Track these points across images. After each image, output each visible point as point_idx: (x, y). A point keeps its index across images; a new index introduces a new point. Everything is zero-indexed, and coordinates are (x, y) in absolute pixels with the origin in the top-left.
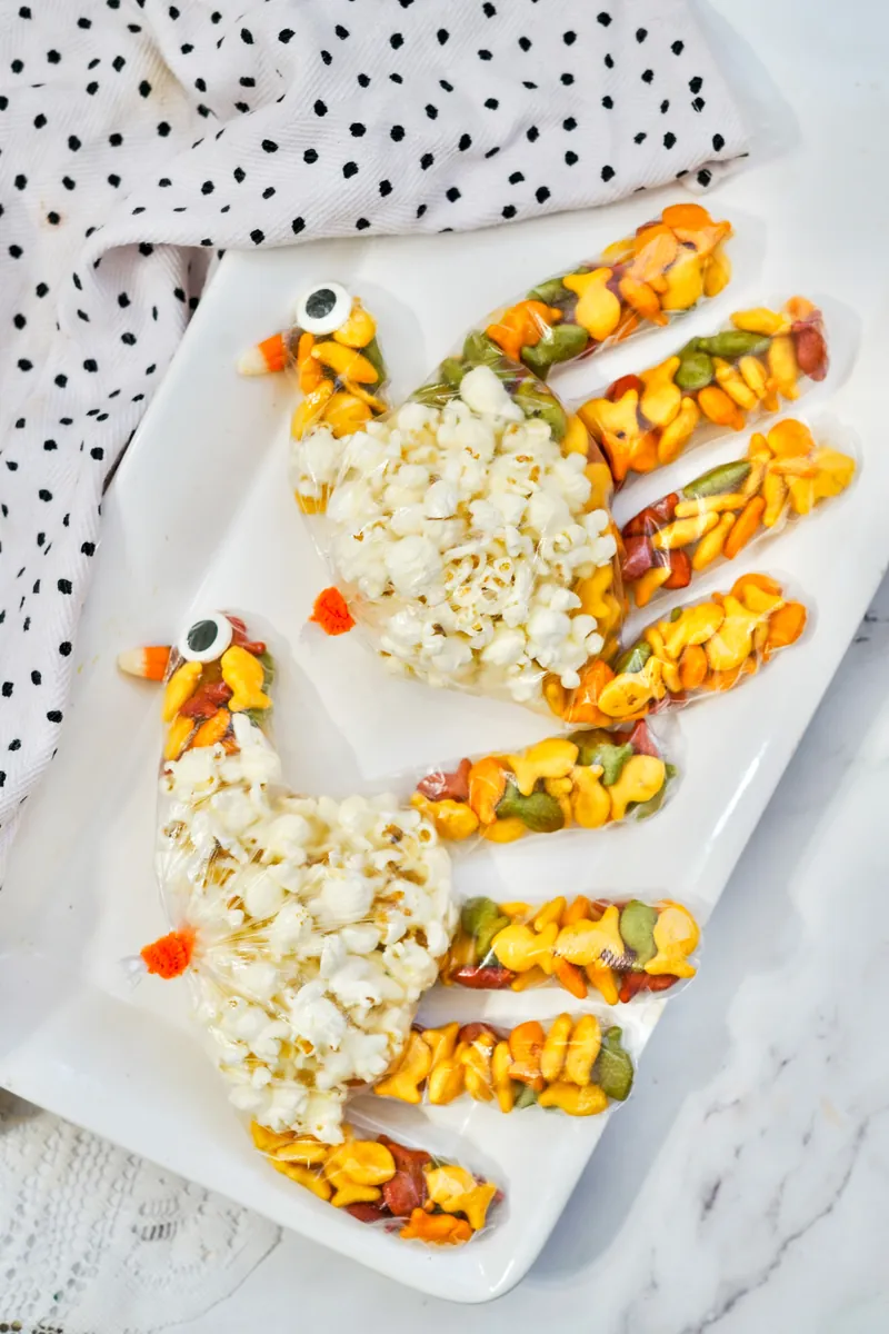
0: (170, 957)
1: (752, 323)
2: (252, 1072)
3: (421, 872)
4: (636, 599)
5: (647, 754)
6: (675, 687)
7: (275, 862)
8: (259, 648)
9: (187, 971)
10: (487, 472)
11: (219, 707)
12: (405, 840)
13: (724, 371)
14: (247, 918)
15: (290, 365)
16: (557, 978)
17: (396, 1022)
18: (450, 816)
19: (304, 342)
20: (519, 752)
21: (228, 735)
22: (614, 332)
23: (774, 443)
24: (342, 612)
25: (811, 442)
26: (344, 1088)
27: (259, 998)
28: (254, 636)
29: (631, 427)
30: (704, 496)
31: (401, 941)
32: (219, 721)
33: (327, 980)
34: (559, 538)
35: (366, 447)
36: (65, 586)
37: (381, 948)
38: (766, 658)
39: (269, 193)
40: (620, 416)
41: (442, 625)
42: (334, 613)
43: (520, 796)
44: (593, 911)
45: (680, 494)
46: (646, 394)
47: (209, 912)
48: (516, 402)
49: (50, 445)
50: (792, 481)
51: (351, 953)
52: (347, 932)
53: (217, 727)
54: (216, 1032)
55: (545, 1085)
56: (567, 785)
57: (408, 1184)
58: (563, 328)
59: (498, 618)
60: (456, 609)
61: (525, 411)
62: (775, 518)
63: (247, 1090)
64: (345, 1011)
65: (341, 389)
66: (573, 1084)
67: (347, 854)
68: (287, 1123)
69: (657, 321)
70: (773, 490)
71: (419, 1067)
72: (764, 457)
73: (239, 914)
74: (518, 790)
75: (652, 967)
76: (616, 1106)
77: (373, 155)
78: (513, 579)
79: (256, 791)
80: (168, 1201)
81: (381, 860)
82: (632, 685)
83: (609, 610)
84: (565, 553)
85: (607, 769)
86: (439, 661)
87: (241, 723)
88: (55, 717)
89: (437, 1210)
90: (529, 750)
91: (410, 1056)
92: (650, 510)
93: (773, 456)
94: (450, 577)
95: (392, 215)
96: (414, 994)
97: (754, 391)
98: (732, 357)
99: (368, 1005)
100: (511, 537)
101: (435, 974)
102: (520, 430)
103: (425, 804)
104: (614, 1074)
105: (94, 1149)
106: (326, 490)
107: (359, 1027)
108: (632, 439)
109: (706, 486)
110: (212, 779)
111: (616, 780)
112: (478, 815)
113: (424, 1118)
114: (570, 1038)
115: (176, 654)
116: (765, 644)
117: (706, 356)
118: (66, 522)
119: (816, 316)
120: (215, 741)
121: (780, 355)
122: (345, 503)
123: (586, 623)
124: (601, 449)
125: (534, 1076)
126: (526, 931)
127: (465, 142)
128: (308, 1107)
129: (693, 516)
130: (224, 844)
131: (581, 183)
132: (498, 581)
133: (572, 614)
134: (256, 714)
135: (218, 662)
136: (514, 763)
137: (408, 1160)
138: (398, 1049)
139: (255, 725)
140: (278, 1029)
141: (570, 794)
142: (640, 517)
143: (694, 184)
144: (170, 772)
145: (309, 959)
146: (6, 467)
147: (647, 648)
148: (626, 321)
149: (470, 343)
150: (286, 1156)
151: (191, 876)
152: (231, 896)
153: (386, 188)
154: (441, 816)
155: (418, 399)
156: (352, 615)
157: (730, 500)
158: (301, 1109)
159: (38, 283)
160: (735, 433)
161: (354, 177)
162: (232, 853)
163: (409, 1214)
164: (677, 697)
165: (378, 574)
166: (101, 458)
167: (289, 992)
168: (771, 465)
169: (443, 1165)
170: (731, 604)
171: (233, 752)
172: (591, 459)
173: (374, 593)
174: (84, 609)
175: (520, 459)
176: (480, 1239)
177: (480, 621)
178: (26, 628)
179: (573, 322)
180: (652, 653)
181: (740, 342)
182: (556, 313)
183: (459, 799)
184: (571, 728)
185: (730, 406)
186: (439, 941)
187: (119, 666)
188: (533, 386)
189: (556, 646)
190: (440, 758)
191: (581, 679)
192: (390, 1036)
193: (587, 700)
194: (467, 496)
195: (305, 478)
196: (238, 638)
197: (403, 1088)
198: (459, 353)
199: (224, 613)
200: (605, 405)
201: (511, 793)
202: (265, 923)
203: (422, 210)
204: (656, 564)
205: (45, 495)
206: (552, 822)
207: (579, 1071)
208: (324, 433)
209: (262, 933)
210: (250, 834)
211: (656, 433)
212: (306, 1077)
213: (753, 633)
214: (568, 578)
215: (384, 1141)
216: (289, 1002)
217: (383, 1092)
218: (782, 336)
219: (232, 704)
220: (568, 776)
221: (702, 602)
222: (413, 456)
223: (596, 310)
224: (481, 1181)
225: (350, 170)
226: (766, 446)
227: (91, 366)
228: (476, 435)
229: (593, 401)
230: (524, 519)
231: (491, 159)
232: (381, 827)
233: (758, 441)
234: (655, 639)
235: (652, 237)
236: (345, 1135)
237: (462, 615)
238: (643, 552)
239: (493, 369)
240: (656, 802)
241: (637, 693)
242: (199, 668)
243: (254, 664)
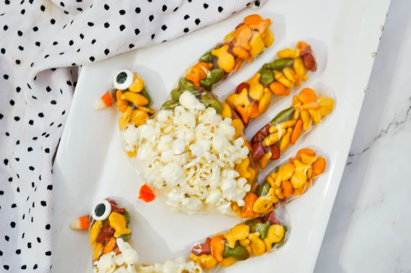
1: (285, 55)
4: (261, 166)
5: (275, 224)
6: (281, 197)
8: (123, 211)
10: (194, 133)
11: (110, 237)
13: (278, 75)
15: (114, 104)
18: (205, 261)
19: (118, 93)
20: (227, 232)
21: (116, 247)
22: (234, 68)
23: (302, 98)
24: (150, 194)
25: (315, 96)
28: (120, 206)
29: (247, 103)
30: (279, 123)
32: (111, 244)
34: (226, 152)
35: (148, 129)
36: (43, 203)
38: (314, 180)
39: (94, 42)
40: (241, 100)
41: (188, 194)
42: (147, 194)
43: (230, 249)
45: (270, 124)
46: (250, 89)
48: (202, 102)
49: (30, 149)
50: (311, 112)
56: (247, 242)
58: (213, 71)
59: (208, 186)
60: (192, 186)
61: (205, 105)
62: (307, 127)
65: (136, 108)
69: (250, 61)
70: (304, 116)
72: (298, 105)
74: (229, 247)
77: (130, 20)
78: (211, 171)
79: (129, 268)
82: (265, 200)
83: (250, 174)
84: (230, 157)
85: (261, 233)
86: (189, 207)
87: (120, 242)
88: (48, 253)
90: (231, 230)
92: (259, 132)
93: (302, 104)
94: (187, 175)
95: (139, 41)
97: (291, 81)
98: (280, 69)
100: (207, 155)
102: (204, 113)
103: (195, 258)
106: (136, 148)
108: (248, 107)
109: (279, 120)
110: (112, 266)
111: (266, 236)
112: (216, 258)
115: (92, 218)
116: (312, 175)
117: (269, 71)
118: (40, 178)
119: (309, 48)
120: (110, 251)
121: (298, 65)
122: (144, 153)
123: (243, 181)
124: (237, 113)
127: (165, 8)
129: (276, 131)
131: (211, 14)
132: (205, 173)
133: (237, 179)
134: (126, 237)
135: (107, 220)
136: (226, 236)
139: (125, 241)
141: (250, 244)
142: (257, 135)
143: (254, 6)
144: (96, 265)
146: (15, 160)
147: (268, 185)
148: (238, 62)
149: (180, 82)
153: (137, 32)
154: (202, 261)
155: (164, 108)
156: (154, 194)
157: (290, 123)
159: (16, 87)
160: (286, 97)
161: (124, 30)
164: (283, 200)
165: (159, 179)
166: (49, 152)
168: (302, 108)
170: (297, 162)
171: (119, 253)
172: (233, 118)
173: (160, 186)
174: (53, 210)
175: (206, 125)
177: (202, 189)
178: (32, 221)
179: (217, 67)
180: (270, 186)
181: (282, 63)
182: (211, 65)
183: (208, 253)
184: (246, 219)
185: (283, 88)
187: (71, 227)
188: (206, 96)
189: (233, 192)
190: (199, 238)
191: (245, 202)
193: (249, 209)
194: (189, 143)
195: (127, 145)
196: (114, 208)
198: (177, 86)
199: (107, 199)
200: (236, 96)
201: (227, 249)
203: (153, 36)
204: (266, 152)
205: (32, 168)
206: (244, 256)
208: (132, 127)
211: (257, 103)
213: (307, 172)
214: (232, 165)
218: (297, 58)
219: (115, 235)
220: (247, 238)
221: (285, 164)
222: (166, 131)
223: (225, 61)
225: (122, 28)
226: (299, 100)
227: (41, 115)
228: (189, 118)
229: (231, 95)
230: (211, 148)
231: (176, 11)
232: (180, 272)
233: (295, 98)
234: (270, 180)
235: (243, 29)
237: (194, 188)
238: (260, 149)
239: (191, 92)
240: (282, 241)
241: (267, 203)
242: (100, 223)
243: (121, 217)
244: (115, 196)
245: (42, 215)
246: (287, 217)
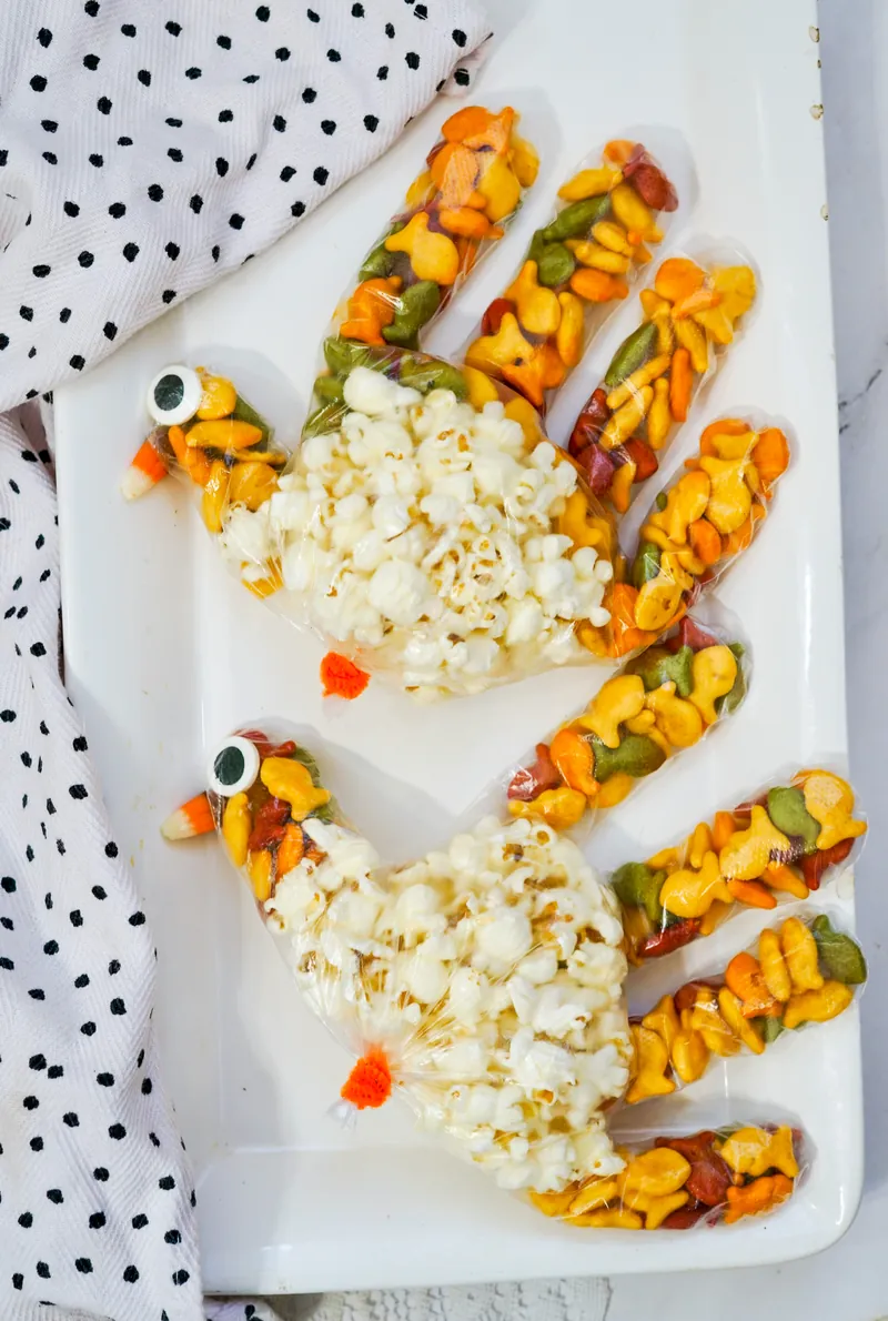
0: (370, 1084)
1: (582, 191)
2: (506, 1148)
3: (558, 873)
4: (616, 506)
5: (707, 646)
6: (698, 570)
7: (420, 940)
8: (289, 748)
9: (395, 1089)
10: (418, 466)
11: (284, 824)
12: (526, 851)
13: (583, 250)
14: (423, 1007)
15: (172, 466)
16: (740, 902)
17: (613, 1026)
18: (555, 806)
19: (174, 437)
20: (587, 711)
21: (308, 846)
22: (459, 269)
23: (666, 291)
24: (351, 672)
25: (700, 272)
26: (598, 1115)
27: (476, 1075)
28: (278, 739)
29: (525, 349)
30: (628, 376)
31: (577, 948)
32: (292, 837)
33: (530, 1023)
34: (520, 491)
35: (288, 505)
36: (78, 792)
37: (562, 965)
38: (768, 496)
39: (65, 315)
40: (508, 345)
41: (457, 633)
42: (343, 677)
43: (609, 750)
44: (738, 821)
45: (603, 387)
46: (521, 308)
47: (385, 1020)
48: (405, 385)
50: (702, 317)
51: (538, 986)
52: (525, 968)
53: (294, 844)
54: (453, 1130)
55: (783, 1007)
56: (648, 717)
57: (708, 1171)
58: (410, 292)
59: (502, 597)
60: (460, 611)
61: (418, 390)
62: (705, 363)
63: (511, 1167)
64: (563, 1044)
65: (235, 462)
66: (810, 992)
67: (482, 895)
68: (566, 1178)
69: (493, 237)
70: (686, 333)
71: (658, 1056)
72: (664, 309)
73: (415, 1007)
74: (605, 746)
75: (824, 842)
76: (861, 989)
77: (139, 224)
78: (498, 553)
79: (365, 885)
80: (487, 1312)
81: (516, 883)
82: (660, 591)
83: (598, 533)
84: (530, 501)
85: (678, 681)
86: (471, 668)
87: (314, 828)
88: (137, 919)
89: (748, 1180)
90: (595, 702)
91: (643, 1049)
92: (583, 418)
93: (672, 304)
94: (439, 584)
95: (192, 272)
96: (616, 991)
97: (620, 253)
98: (582, 232)
99: (580, 1025)
100: (475, 514)
101: (623, 962)
102: (425, 410)
103: (525, 808)
104: (842, 962)
105: (390, 1303)
106: (274, 565)
107: (584, 1051)
108: (532, 360)
109: (624, 367)
110: (317, 896)
111: (692, 686)
112: (580, 791)
113: (682, 1104)
114: (782, 951)
115: (215, 795)
116: (761, 483)
117: (556, 245)
118: (44, 730)
119: (638, 151)
120: (298, 862)
121: (625, 205)
122: (300, 567)
123: (586, 556)
124: (509, 386)
125: (769, 1005)
126: (686, 874)
127: (222, 166)
128: (577, 1152)
129: (628, 400)
130: (364, 950)
131: (352, 142)
132: (485, 563)
133: (568, 555)
134: (322, 812)
135: (258, 783)
136: (587, 723)
137: (695, 1148)
138: (629, 1051)
139: (328, 822)
140: (508, 1096)
141: (655, 724)
142: (578, 427)
143: (456, 89)
144: (273, 910)
145: (502, 1013)
147: (653, 548)
148: (466, 250)
149: (330, 353)
150: (579, 1209)
151: (350, 996)
152: (398, 994)
153: (173, 251)
154: (547, 810)
155: (309, 433)
156: (362, 669)
157: (655, 367)
158: (571, 1157)
160: (623, 302)
161: (138, 257)
162: (376, 954)
163: (724, 1197)
164: (706, 577)
165: (370, 618)
166: (44, 652)
167: (500, 1055)
168: (675, 313)
169: (730, 1134)
170: (709, 463)
171: (321, 858)
172: (504, 399)
173: (376, 638)
174: (106, 803)
175: (441, 437)
176: (801, 1184)
177: (490, 610)
178: (62, 850)
179: (416, 280)
180: (660, 550)
181: (582, 214)
182: (395, 281)
183: (555, 784)
184: (623, 661)
185: (606, 279)
186: (611, 928)
187: (167, 839)
188: (413, 362)
189: (570, 593)
190: (514, 754)
191: (610, 611)
192: (616, 1042)
193: (625, 628)
194: (413, 499)
195: (245, 564)
196: (265, 750)
197: (653, 1083)
198: (324, 368)
199: (237, 733)
200: (488, 342)
201: (600, 753)
202: (441, 1004)
203: (216, 252)
204: (618, 464)
205: (8, 716)
206: (653, 759)
207: (809, 977)
208: (240, 513)
209: (445, 1013)
210: (382, 927)
211: (551, 342)
212: (559, 1125)
213: (745, 479)
214: (546, 523)
215: (662, 1143)
216: (505, 1063)
217: (635, 1098)
218: (617, 186)
219: (296, 815)
220: (645, 708)
221: (679, 477)
222: (339, 489)
223: (431, 255)
224: (772, 1129)
225: (131, 252)
226: (660, 298)
228: (389, 435)
229: (474, 344)
230: (477, 491)
231: (252, 168)
232: (498, 853)
233: (648, 296)
234: (655, 535)
235: (448, 159)
236: (624, 1158)
237: (468, 613)
238: (599, 460)
239: (368, 366)
240: (739, 687)
241: (666, 595)
242: (244, 799)
243: (293, 765)
244: (254, 718)
245: (82, 825)
246: (728, 621)
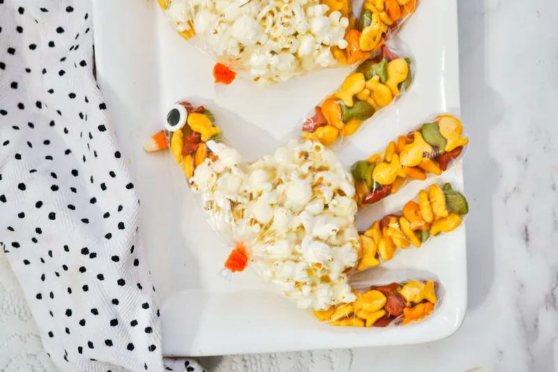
0: (238, 261)
2: (301, 290)
3: (325, 165)
5: (394, 59)
6: (390, 23)
7: (260, 195)
8: (201, 109)
9: (249, 263)
11: (198, 143)
12: (310, 155)
14: (261, 225)
16: (409, 177)
17: (351, 234)
18: (324, 135)
20: (338, 90)
21: (209, 153)
24: (227, 72)
26: (344, 275)
27: (286, 256)
28: (196, 105)
31: (333, 198)
32: (202, 149)
33: (311, 233)
36: (102, 128)
37: (326, 206)
41: (274, 50)
42: (224, 74)
43: (349, 108)
44: (408, 140)
47: (244, 232)
49: (62, 73)
51: (315, 216)
52: (307, 208)
53: (202, 151)
54: (276, 282)
55: (430, 225)
56: (367, 92)
57: (395, 301)
59: (296, 34)
60: (275, 40)
63: (303, 299)
64: (326, 242)
66: (442, 218)
67: (289, 174)
68: (328, 303)
71: (371, 249)
73: (257, 226)
74: (346, 106)
75: (448, 148)
76: (466, 217)
78: (293, 12)
79: (234, 170)
80: (297, 365)
81: (305, 169)
82: (371, 32)
83: (342, 5)
85: (381, 75)
86: (282, 67)
87: (211, 145)
88: (130, 186)
89: (413, 305)
90: (342, 87)
91: (365, 246)
94: (265, 27)
96: (352, 219)
99: (335, 233)
101: (355, 205)
103: (310, 135)
104: (457, 204)
105: (253, 360)
106: (190, 23)
107: (336, 246)
110: (212, 175)
111: (387, 77)
112: (336, 127)
113: (385, 270)
114: (429, 200)
115: (167, 132)
118: (87, 101)
120: (204, 158)
122: (201, 23)
123: (336, 15)
125: (423, 224)
126: (385, 164)
128: (334, 292)
130: (234, 200)
132: (286, 17)
133: (328, 14)
134: (214, 137)
135: (187, 125)
136: (338, 96)
137: (389, 290)
138: (358, 246)
139: (218, 142)
140: (301, 265)
141: (370, 96)
144: (193, 183)
145: (298, 228)
146: (49, 93)
147: (369, 12)
150: (335, 318)
151: (227, 221)
152: (249, 220)
154: (320, 136)
156: (232, 70)
158: (331, 294)
159: (18, 8)
162: (239, 201)
163: (402, 313)
164: (393, 26)
165: (234, 43)
166: (86, 65)
167: (297, 247)
169: (405, 284)
171: (215, 159)
173: (236, 53)
174: (116, 134)
176: (438, 307)
177: (289, 39)
178: (96, 156)
180: (371, 13)
183: (324, 125)
184: (355, 66)
186: (349, 189)
187: (146, 151)
189: (328, 32)
190: (305, 112)
191: (348, 41)
192: (352, 242)
193: (355, 50)
195: (179, 23)
196: (189, 109)
197: (370, 261)
199: (177, 103)
201: (344, 109)
202: (270, 223)
205: (72, 96)
206: (369, 112)
207: (441, 211)
209: (271, 229)
210: (243, 189)
212: (325, 279)
215: (374, 288)
216: (300, 251)
217: (361, 268)
219: (202, 139)
220: (365, 88)
224: (425, 282)
227: (60, 30)
232: (297, 156)
234: (370, 7)
236: (356, 295)
237: (280, 41)
240: (409, 78)
241: (374, 34)
242: (180, 132)
243: (203, 117)
244: (185, 96)
245: (105, 144)
246: (404, 47)
